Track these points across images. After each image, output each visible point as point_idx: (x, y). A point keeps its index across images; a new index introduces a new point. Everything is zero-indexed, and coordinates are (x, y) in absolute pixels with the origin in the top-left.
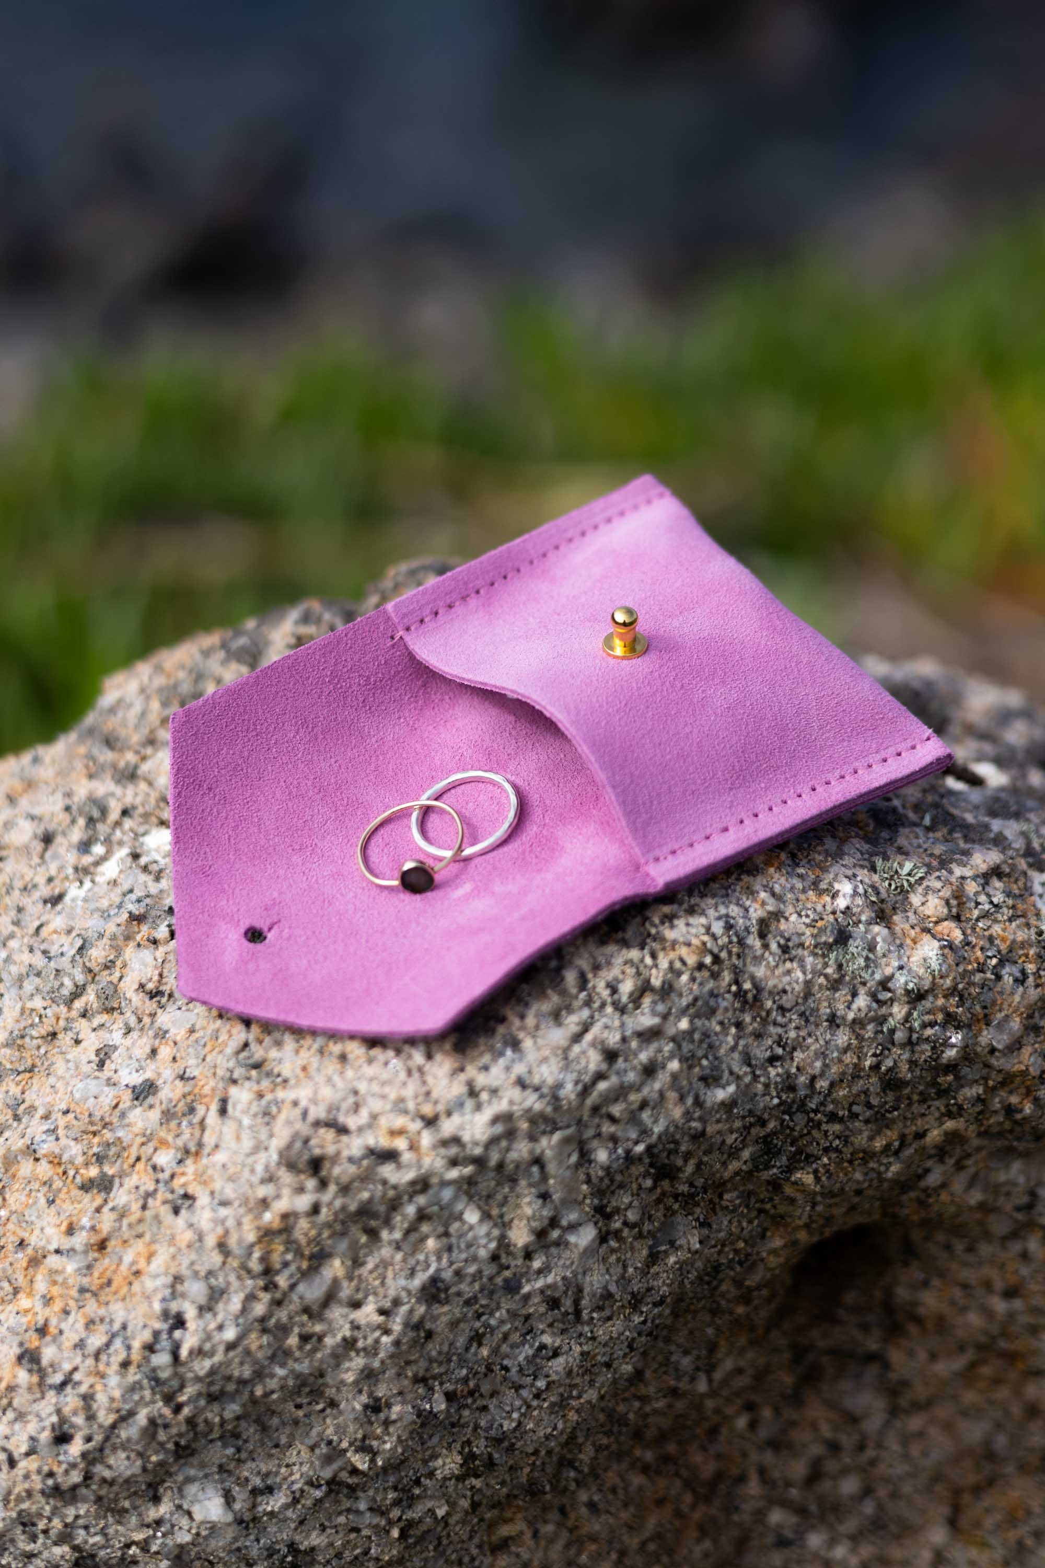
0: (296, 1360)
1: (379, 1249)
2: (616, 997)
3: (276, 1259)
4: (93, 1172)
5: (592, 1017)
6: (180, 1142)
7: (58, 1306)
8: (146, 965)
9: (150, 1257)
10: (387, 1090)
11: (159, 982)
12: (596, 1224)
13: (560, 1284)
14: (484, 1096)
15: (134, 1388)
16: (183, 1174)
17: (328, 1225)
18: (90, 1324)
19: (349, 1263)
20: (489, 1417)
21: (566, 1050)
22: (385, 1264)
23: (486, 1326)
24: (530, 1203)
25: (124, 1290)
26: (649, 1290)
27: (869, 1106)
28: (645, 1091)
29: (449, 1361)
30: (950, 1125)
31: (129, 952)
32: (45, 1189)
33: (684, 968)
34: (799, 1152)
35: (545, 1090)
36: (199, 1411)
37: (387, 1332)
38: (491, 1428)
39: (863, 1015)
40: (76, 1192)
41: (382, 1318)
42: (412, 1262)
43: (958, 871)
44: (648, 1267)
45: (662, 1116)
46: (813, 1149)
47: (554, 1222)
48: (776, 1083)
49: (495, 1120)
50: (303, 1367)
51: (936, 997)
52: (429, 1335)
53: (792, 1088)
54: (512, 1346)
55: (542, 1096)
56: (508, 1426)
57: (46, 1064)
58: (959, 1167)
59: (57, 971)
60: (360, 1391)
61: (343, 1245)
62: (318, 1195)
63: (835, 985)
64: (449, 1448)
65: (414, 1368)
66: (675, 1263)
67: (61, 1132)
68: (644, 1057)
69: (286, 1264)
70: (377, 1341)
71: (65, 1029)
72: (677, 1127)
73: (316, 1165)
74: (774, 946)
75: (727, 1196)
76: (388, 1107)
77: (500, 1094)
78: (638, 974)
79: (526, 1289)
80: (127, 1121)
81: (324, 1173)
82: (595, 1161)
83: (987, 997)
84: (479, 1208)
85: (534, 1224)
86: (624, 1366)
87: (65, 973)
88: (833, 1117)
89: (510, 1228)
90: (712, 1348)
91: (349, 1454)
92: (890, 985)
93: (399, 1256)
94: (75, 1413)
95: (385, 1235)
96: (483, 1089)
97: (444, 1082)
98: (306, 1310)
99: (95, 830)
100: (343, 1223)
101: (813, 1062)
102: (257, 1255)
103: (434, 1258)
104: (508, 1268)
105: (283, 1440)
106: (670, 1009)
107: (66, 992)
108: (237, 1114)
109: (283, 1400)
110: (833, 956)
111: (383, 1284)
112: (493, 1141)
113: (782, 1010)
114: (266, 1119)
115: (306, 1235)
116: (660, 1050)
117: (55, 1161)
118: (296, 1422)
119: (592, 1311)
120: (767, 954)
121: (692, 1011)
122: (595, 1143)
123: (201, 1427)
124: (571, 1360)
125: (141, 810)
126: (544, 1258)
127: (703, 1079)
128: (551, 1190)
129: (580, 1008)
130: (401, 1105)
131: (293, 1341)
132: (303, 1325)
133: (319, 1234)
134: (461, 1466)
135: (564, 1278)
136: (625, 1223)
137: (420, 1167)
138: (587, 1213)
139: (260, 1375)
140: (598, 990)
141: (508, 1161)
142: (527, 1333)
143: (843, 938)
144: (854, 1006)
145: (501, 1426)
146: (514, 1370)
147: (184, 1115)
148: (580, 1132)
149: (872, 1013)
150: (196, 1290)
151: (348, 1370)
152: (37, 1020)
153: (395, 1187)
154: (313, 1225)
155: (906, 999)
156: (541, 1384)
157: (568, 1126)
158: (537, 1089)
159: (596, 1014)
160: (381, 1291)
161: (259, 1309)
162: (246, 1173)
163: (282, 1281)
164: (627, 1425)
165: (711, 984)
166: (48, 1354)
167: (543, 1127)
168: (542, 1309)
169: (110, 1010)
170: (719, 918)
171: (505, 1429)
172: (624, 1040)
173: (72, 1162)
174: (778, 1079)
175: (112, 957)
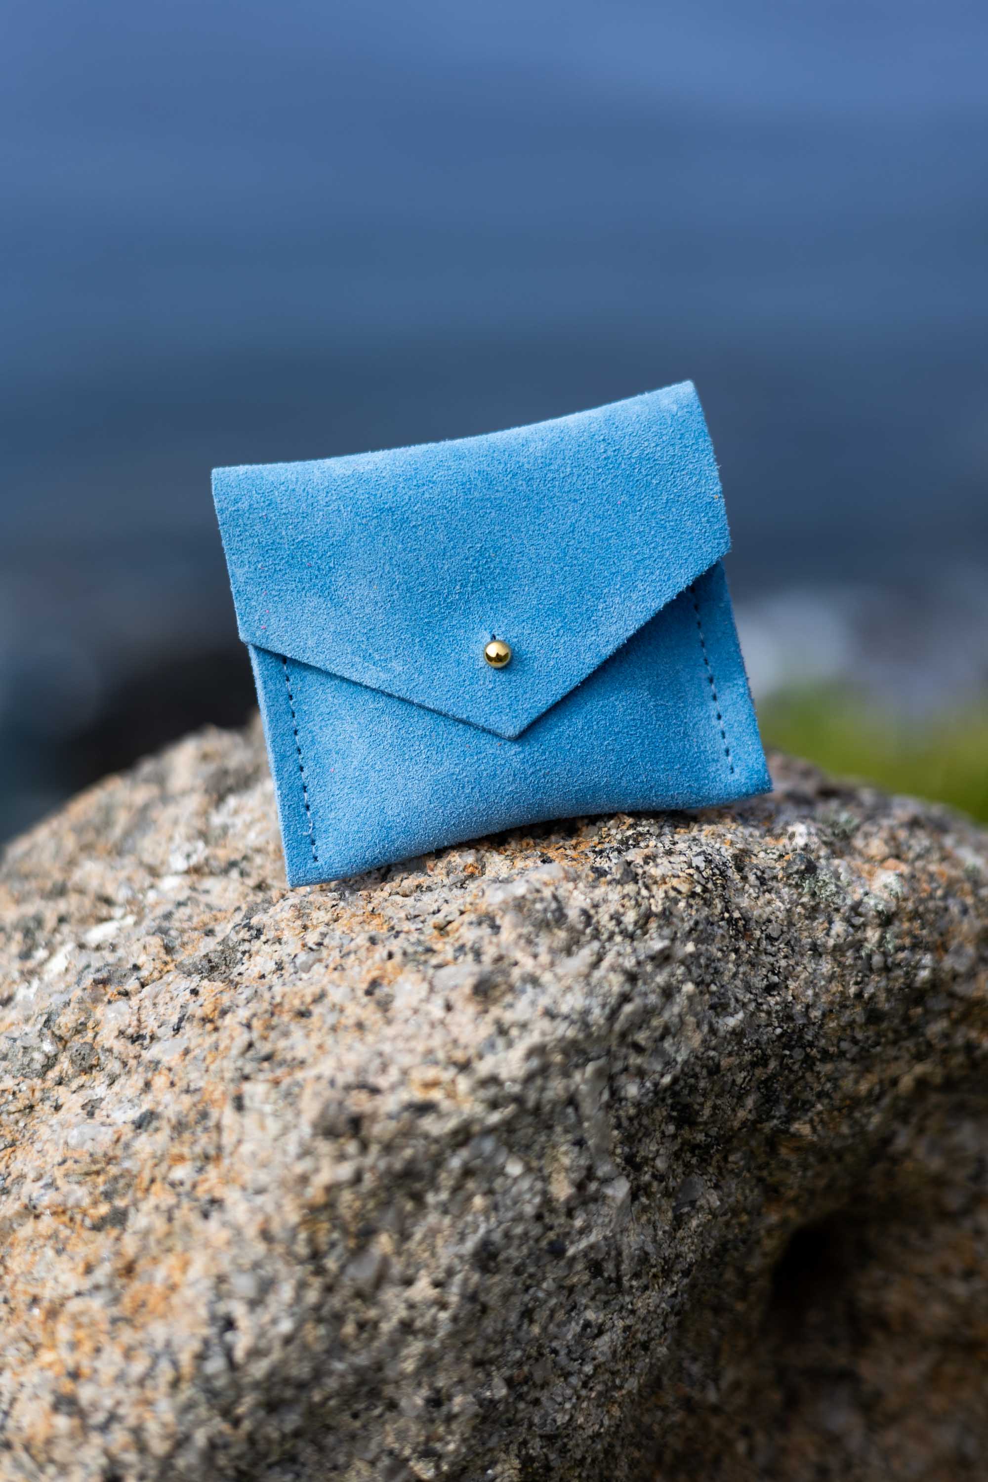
0: (354, 1352)
1: (425, 1216)
2: (622, 926)
3: (323, 1239)
4: (104, 1209)
5: (603, 947)
6: (198, 1149)
7: (87, 1347)
8: (122, 1014)
9: (185, 1265)
10: (413, 1044)
11: (139, 1026)
12: (628, 1176)
13: (603, 1243)
14: (514, 1032)
15: (189, 1407)
16: (205, 1180)
17: (373, 1194)
18: (128, 1353)
19: (396, 1237)
20: (542, 1412)
21: (587, 976)
22: (433, 1233)
23: (536, 1299)
24: (566, 1153)
25: (161, 1307)
26: (678, 1256)
27: (855, 1041)
28: (666, 1015)
29: (503, 1341)
30: (919, 1069)
31: (99, 1011)
32: (52, 1242)
33: (679, 897)
34: (795, 1100)
35: (575, 1017)
36: (259, 1425)
37: (443, 1306)
38: (544, 1424)
39: (842, 941)
40: (86, 1234)
41: (438, 1290)
42: (460, 1225)
43: (886, 822)
44: (675, 1230)
45: (682, 1044)
46: (809, 1095)
47: (590, 1173)
48: (777, 1012)
49: (531, 1053)
50: (362, 1359)
51: (901, 921)
52: (484, 1309)
53: (790, 1018)
54: (559, 1325)
55: (573, 1022)
56: (561, 1419)
57: (27, 1135)
58: (921, 1131)
59: (25, 1048)
60: (419, 1385)
61: (390, 1215)
62: (361, 1159)
63: (812, 912)
64: (507, 1451)
65: (472, 1349)
66: (698, 1226)
67: (59, 1182)
68: (661, 979)
69: (333, 1245)
70: (435, 1319)
71: (42, 1100)
72: (697, 1057)
73: (356, 1124)
74: (752, 878)
75: (732, 1158)
76: (418, 1059)
77: (530, 1027)
78: (638, 905)
79: (571, 1251)
80: (131, 1151)
81: (364, 1133)
82: (626, 1099)
83: (941, 924)
84: (521, 1159)
85: (574, 1176)
86: (659, 1349)
87: (34, 1049)
88: (826, 1056)
89: (550, 1183)
90: (717, 1354)
91: (411, 1463)
92: (860, 910)
93: (447, 1221)
94: (125, 1449)
95: (431, 1198)
96: (512, 1025)
97: (470, 1027)
98: (359, 1294)
99: (34, 939)
100: (388, 1189)
101: (805, 991)
102: (303, 1236)
103: (482, 1218)
104: (551, 1228)
105: (341, 1459)
106: (676, 933)
107: (37, 1066)
108: (257, 1105)
109: (340, 1410)
110: (806, 884)
111: (433, 1254)
112: (529, 1079)
113: (769, 938)
114: (290, 1100)
115: (350, 1207)
116: (673, 975)
117: (59, 1211)
118: (353, 1437)
119: (631, 1279)
120: (747, 886)
121: (694, 935)
122: (623, 1079)
123: (262, 1446)
124: (615, 1337)
125: (77, 915)
126: (584, 1216)
127: (712, 1007)
128: (586, 1135)
129: (589, 942)
130: (430, 1057)
131: (349, 1329)
132: (356, 1312)
133: (364, 1206)
134: (520, 1470)
135: (605, 1238)
136: (654, 1176)
137: (461, 1113)
138: (618, 1165)
139: (318, 1375)
140: (602, 923)
141: (544, 1101)
142: (572, 1310)
143: (811, 869)
144: (833, 933)
145: (555, 1421)
146: (563, 1352)
147: (196, 1123)
148: (610, 1064)
149: (850, 938)
150: (244, 1284)
151: (407, 1358)
152: (11, 1097)
153: (437, 1141)
154: (358, 1196)
155: (877, 921)
156: (588, 1369)
157: (599, 1058)
158: (566, 1018)
159: (607, 945)
160: (433, 1263)
161: (312, 1296)
162: (278, 1158)
163: (331, 1263)
164: (652, 1438)
165: (706, 911)
166: (86, 1393)
167: (575, 1059)
168: (586, 1278)
169: (89, 1070)
170: (698, 854)
171: (559, 1423)
172: (639, 963)
173: (78, 1206)
174: (778, 1007)
175: (82, 1019)
